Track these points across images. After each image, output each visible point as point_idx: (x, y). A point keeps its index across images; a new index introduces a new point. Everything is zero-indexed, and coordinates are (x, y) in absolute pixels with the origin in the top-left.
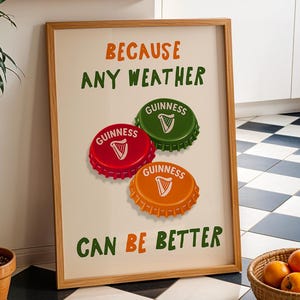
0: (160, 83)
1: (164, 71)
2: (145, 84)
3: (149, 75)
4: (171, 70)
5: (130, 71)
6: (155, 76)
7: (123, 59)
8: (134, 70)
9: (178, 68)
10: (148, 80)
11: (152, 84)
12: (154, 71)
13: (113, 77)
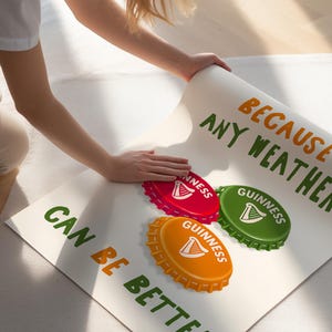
0: (282, 173)
1: (297, 161)
2: (264, 163)
3: (278, 154)
4: (306, 166)
5: (259, 137)
6: (283, 160)
7: (258, 121)
8: (264, 138)
9: (316, 169)
10: (272, 160)
11: (272, 169)
12: (285, 154)
13: (238, 132)
